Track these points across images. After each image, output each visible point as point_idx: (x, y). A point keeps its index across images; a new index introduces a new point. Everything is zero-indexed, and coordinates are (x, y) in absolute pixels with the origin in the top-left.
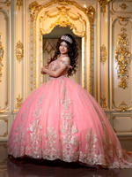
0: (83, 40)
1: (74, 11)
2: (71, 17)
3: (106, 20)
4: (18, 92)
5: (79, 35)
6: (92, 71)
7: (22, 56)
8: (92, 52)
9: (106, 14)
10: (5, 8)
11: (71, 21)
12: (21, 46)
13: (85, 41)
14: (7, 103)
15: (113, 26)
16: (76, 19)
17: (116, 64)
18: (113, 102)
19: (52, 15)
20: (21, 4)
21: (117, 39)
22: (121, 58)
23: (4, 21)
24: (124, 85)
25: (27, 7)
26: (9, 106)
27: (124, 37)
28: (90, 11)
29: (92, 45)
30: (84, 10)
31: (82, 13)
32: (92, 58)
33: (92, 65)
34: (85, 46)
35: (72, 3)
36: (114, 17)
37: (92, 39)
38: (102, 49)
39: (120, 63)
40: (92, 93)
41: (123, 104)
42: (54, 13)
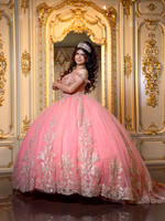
0: (103, 48)
1: (91, 14)
2: (88, 22)
3: (131, 24)
4: (25, 113)
5: (97, 42)
6: (114, 86)
7: (29, 69)
8: (114, 63)
9: (131, 17)
10: (7, 11)
11: (88, 25)
12: (27, 56)
13: (106, 50)
14: (11, 127)
15: (139, 31)
16: (94, 24)
17: (143, 78)
18: (140, 123)
19: (64, 18)
20: (27, 7)
21: (145, 46)
22: (150, 70)
24: (153, 102)
25: (35, 9)
26: (14, 130)
27: (152, 44)
28: (111, 13)
29: (114, 55)
30: (104, 12)
31: (101, 16)
32: (114, 70)
33: (114, 78)
34: (105, 56)
35: (89, 4)
36: (140, 20)
37: (114, 47)
38: (126, 59)
39: (148, 76)
40: (115, 112)
41: (153, 125)
42: (67, 17)
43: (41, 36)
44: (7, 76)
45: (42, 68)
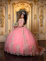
1: (26, 5)
2: (25, 7)
5: (28, 11)
6: (32, 22)
7: (10, 18)
8: (32, 16)
9: (36, 5)
10: (5, 5)
12: (10, 15)
14: (6, 32)
15: (38, 9)
16: (27, 7)
18: (38, 31)
20: (10, 4)
21: (40, 12)
22: (41, 18)
23: (5, 9)
24: (42, 26)
25: (12, 4)
26: (7, 32)
27: (42, 12)
28: (31, 4)
29: (32, 14)
30: (29, 4)
32: (32, 18)
33: (32, 20)
34: (30, 15)
35: (25, 2)
36: (39, 6)
38: (35, 15)
41: (41, 31)
42: (20, 6)
43: (13, 10)
44: (5, 20)
45: (13, 18)
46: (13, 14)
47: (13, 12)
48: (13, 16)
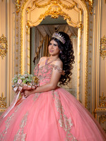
0: (79, 31)
5: (74, 26)
6: (89, 66)
7: (6, 52)
8: (89, 45)
11: (64, 10)
13: (82, 33)
29: (90, 37)
32: (89, 52)
33: (89, 59)
34: (81, 38)
37: (90, 30)
38: (103, 41)
43: (18, 21)
45: (18, 51)
46: (18, 36)
47: (18, 28)
48: (18, 43)
